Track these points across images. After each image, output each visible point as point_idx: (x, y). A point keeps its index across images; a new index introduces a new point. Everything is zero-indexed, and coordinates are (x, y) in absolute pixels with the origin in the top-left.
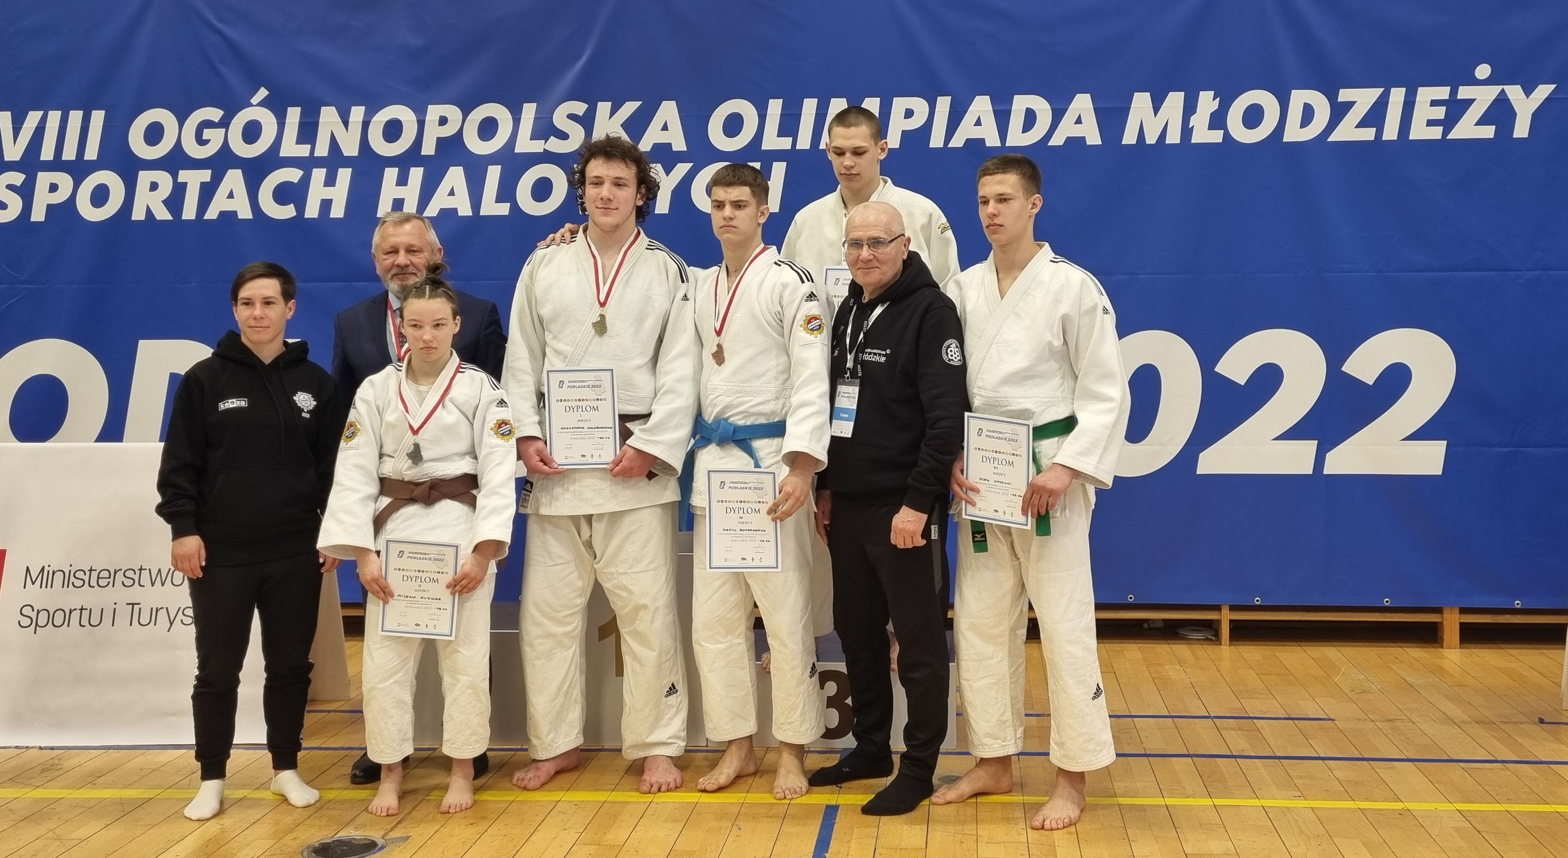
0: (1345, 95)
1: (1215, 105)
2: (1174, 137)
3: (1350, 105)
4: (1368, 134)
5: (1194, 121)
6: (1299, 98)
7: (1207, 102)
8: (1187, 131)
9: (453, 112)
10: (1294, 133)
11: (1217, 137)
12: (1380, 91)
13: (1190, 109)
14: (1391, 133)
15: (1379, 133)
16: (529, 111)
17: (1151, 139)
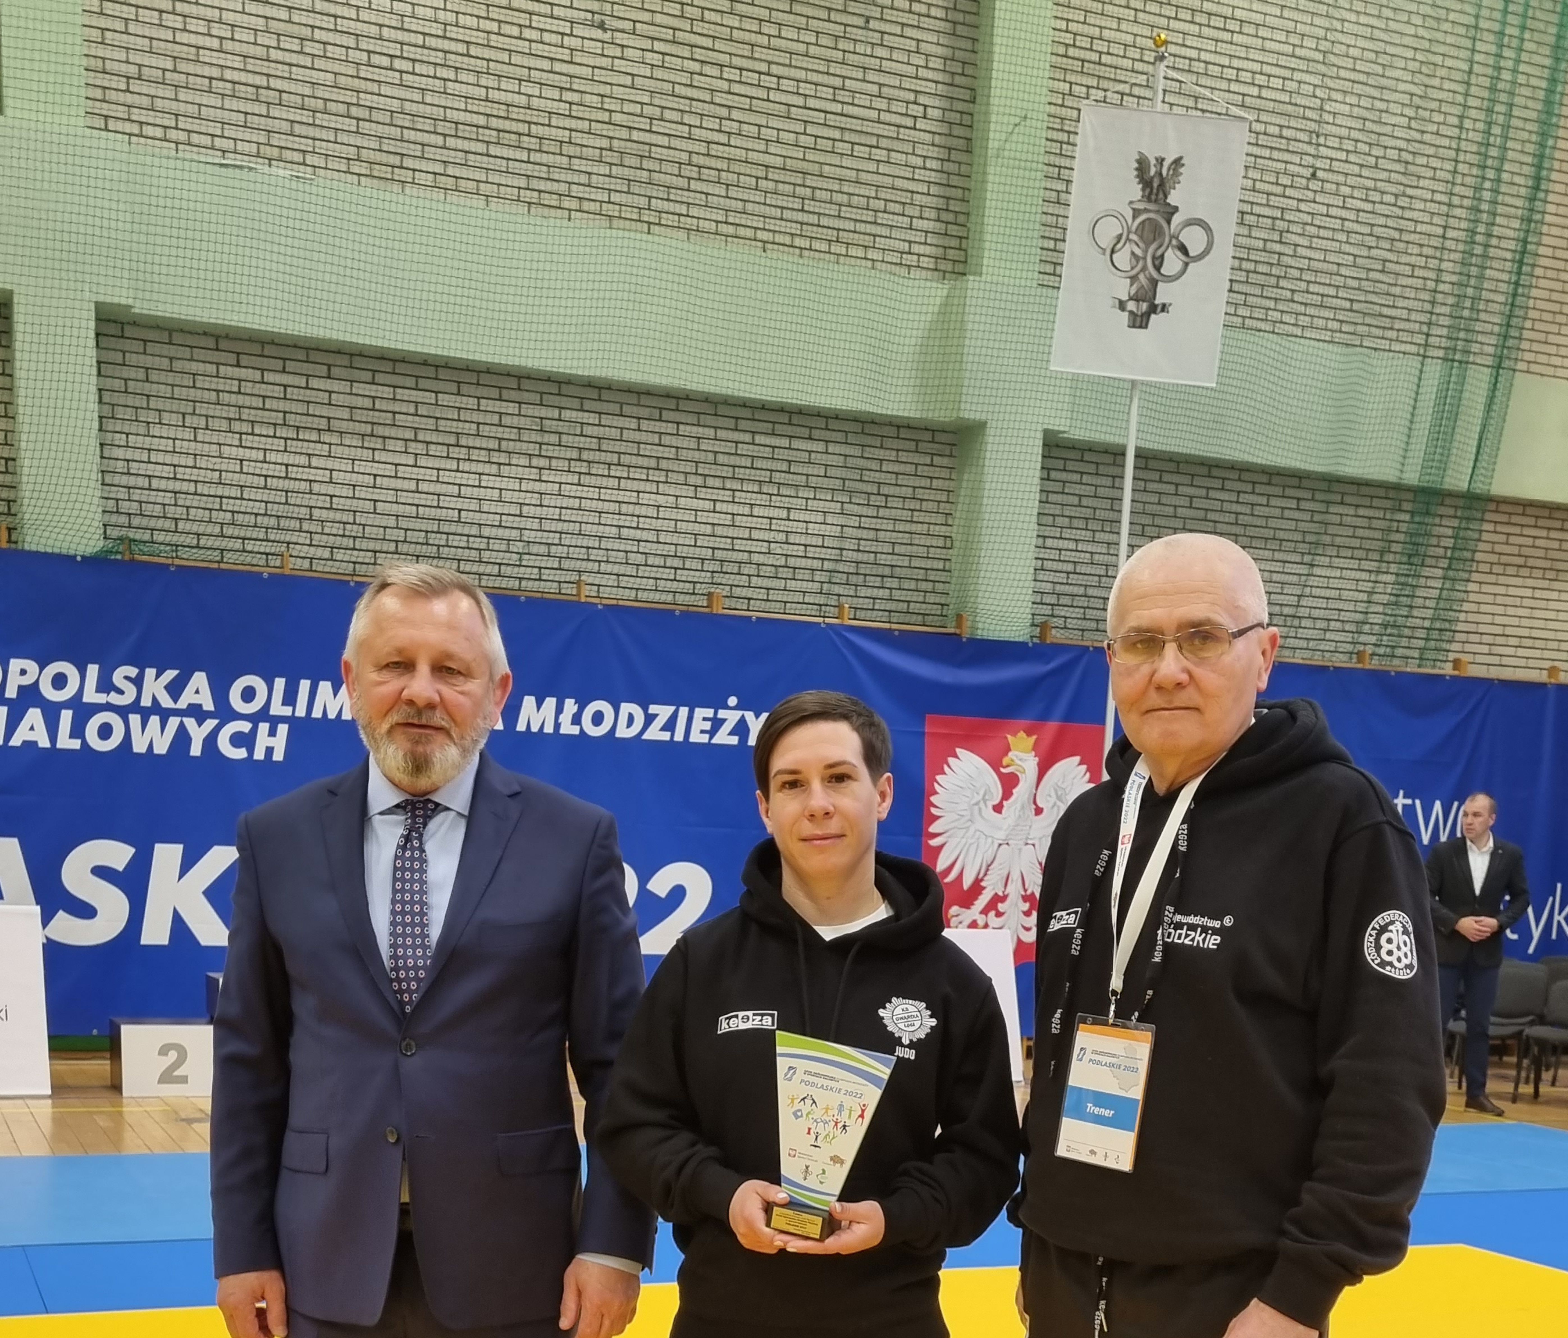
0: (653, 709)
1: (575, 708)
2: (549, 729)
3: (655, 716)
4: (666, 736)
5: (562, 718)
6: (626, 708)
7: (570, 706)
8: (557, 725)
9: (31, 666)
10: (622, 732)
11: (575, 730)
12: (673, 708)
13: (559, 710)
14: (679, 737)
15: (672, 736)
16: (93, 670)
17: (535, 729)
